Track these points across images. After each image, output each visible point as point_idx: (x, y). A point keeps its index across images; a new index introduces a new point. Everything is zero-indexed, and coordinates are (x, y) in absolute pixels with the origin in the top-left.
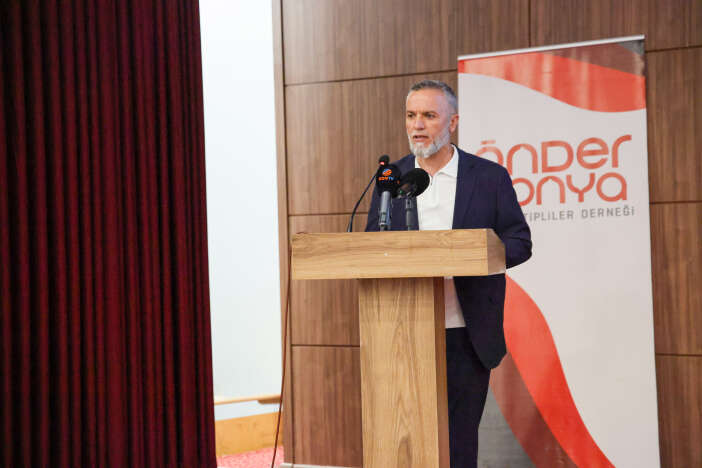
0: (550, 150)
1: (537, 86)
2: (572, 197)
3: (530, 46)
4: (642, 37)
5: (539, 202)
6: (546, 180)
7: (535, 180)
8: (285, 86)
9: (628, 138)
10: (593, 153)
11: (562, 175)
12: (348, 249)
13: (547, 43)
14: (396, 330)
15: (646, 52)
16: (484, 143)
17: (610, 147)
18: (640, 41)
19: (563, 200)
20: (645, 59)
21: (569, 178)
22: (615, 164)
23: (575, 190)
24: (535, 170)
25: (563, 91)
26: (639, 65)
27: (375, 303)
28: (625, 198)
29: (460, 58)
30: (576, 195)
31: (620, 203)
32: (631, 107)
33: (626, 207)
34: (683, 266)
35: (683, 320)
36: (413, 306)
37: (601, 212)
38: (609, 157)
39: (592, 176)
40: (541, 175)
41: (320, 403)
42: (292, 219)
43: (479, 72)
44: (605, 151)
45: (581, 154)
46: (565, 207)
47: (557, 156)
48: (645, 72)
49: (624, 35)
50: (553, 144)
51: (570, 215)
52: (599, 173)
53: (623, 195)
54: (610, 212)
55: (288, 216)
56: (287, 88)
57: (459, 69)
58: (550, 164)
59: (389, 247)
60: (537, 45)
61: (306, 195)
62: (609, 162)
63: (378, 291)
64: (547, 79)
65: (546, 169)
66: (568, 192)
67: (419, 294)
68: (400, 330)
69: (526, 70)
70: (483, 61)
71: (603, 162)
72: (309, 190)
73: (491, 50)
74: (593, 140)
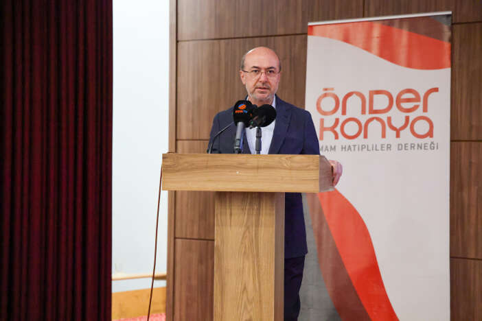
0: (376, 97)
1: (368, 48)
2: (390, 133)
3: (363, 17)
4: (450, 13)
5: (366, 137)
6: (371, 120)
7: (363, 119)
8: (177, 42)
9: (436, 90)
10: (409, 100)
11: (384, 117)
12: (207, 167)
13: (376, 15)
14: (244, 233)
15: (452, 24)
16: (326, 89)
17: (422, 95)
18: (448, 16)
19: (384, 136)
20: (452, 29)
21: (389, 119)
22: (425, 110)
23: (393, 128)
24: (363, 112)
25: (387, 52)
26: (447, 34)
27: (228, 211)
28: (432, 136)
29: (310, 24)
30: (395, 132)
31: (428, 140)
32: (438, 66)
33: (432, 143)
34: (474, 190)
35: (472, 231)
36: (258, 214)
37: (412, 147)
38: (421, 104)
39: (407, 118)
40: (368, 116)
41: (194, 282)
42: (179, 142)
43: (323, 35)
44: (417, 99)
45: (399, 101)
46: (385, 141)
47: (381, 102)
48: (451, 40)
49: (436, 11)
50: (378, 92)
51: (389, 147)
52: (412, 116)
53: (430, 134)
54: (420, 147)
55: (176, 140)
56: (179, 43)
57: (309, 33)
58: (375, 108)
59: (240, 166)
60: (369, 16)
61: (190, 125)
62: (421, 107)
63: (230, 202)
64: (375, 42)
65: (372, 111)
66: (387, 128)
67: (263, 205)
68: (247, 233)
69: (360, 35)
70: (328, 27)
71: (416, 107)
72: (193, 121)
73: (334, 19)
74: (409, 91)
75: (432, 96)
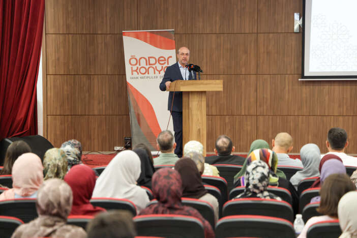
0: (151, 59)
1: (146, 41)
4: (173, 30)
5: (148, 73)
6: (150, 67)
7: (147, 67)
9: (171, 57)
10: (162, 60)
11: (154, 66)
14: (198, 104)
15: (175, 34)
16: (132, 56)
17: (166, 59)
19: (155, 73)
20: (175, 36)
21: (156, 67)
22: (168, 64)
23: (157, 70)
24: (147, 65)
25: (154, 43)
26: (174, 38)
29: (123, 31)
30: (158, 72)
32: (172, 49)
38: (166, 61)
39: (162, 67)
40: (148, 66)
43: (129, 36)
44: (165, 60)
45: (159, 61)
46: (155, 75)
47: (152, 61)
48: (175, 40)
49: (168, 29)
50: (151, 57)
51: (157, 77)
52: (164, 66)
57: (123, 35)
58: (151, 63)
64: (148, 39)
65: (150, 64)
66: (156, 71)
69: (142, 36)
71: (165, 63)
74: (162, 57)
75: (170, 58)
